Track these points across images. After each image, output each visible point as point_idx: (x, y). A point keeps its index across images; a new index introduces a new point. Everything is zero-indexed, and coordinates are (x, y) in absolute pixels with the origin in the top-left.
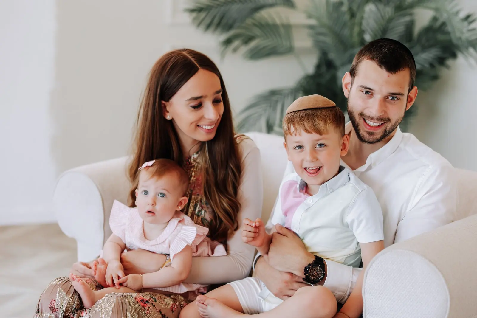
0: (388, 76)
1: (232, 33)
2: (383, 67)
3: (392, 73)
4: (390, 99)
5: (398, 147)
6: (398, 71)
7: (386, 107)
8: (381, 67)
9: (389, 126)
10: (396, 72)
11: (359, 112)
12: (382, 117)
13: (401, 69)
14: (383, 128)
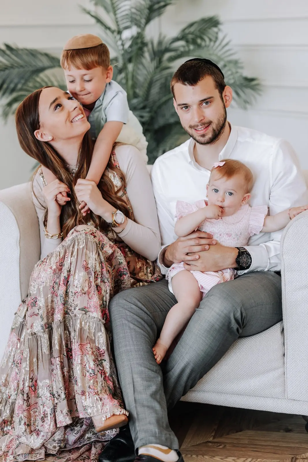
0: (193, 89)
1: (15, 95)
2: (186, 83)
3: (194, 85)
4: (205, 104)
5: (237, 141)
6: (199, 81)
7: (203, 112)
8: (185, 85)
9: (214, 126)
10: (198, 83)
11: (189, 125)
12: (203, 121)
13: (201, 79)
14: (210, 129)
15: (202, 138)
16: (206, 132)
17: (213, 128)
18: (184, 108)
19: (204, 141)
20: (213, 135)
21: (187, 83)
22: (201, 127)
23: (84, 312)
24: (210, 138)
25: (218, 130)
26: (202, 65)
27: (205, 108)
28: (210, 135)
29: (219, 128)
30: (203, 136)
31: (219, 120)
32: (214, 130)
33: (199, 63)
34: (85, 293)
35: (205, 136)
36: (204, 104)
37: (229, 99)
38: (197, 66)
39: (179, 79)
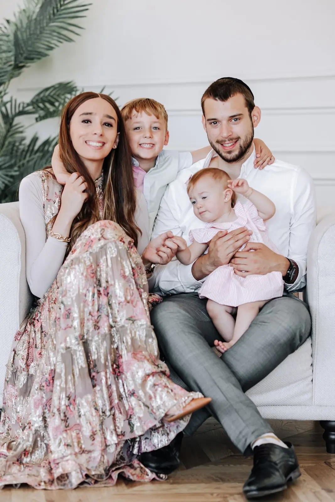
0: (223, 104)
3: (224, 101)
9: (241, 142)
10: (228, 99)
11: (216, 140)
12: (231, 137)
13: (232, 96)
14: (238, 145)
15: (228, 154)
16: (233, 149)
17: (240, 145)
18: (213, 124)
19: (230, 158)
20: (239, 152)
21: (219, 98)
22: (228, 142)
23: (131, 322)
24: (236, 155)
25: (245, 147)
26: (233, 83)
27: (235, 124)
28: (236, 153)
29: (246, 146)
30: (230, 152)
31: (247, 137)
32: (241, 147)
33: (231, 81)
34: (128, 302)
35: (232, 152)
36: (233, 120)
37: (258, 119)
38: (229, 83)
39: (211, 94)
